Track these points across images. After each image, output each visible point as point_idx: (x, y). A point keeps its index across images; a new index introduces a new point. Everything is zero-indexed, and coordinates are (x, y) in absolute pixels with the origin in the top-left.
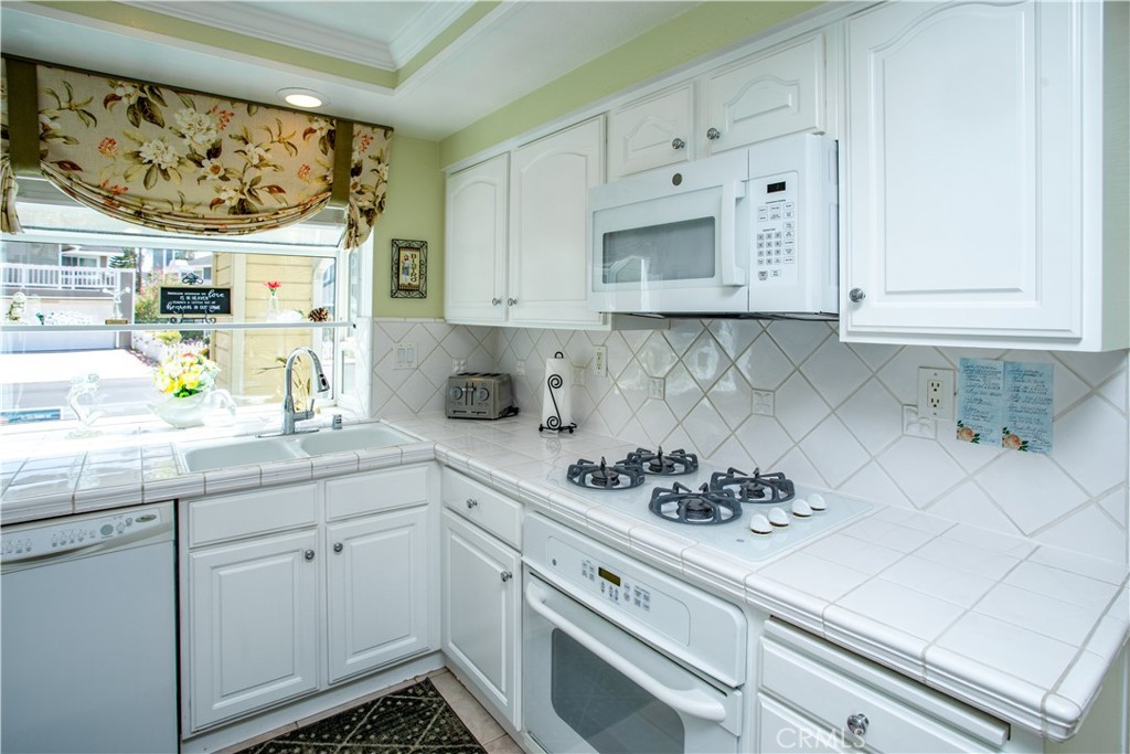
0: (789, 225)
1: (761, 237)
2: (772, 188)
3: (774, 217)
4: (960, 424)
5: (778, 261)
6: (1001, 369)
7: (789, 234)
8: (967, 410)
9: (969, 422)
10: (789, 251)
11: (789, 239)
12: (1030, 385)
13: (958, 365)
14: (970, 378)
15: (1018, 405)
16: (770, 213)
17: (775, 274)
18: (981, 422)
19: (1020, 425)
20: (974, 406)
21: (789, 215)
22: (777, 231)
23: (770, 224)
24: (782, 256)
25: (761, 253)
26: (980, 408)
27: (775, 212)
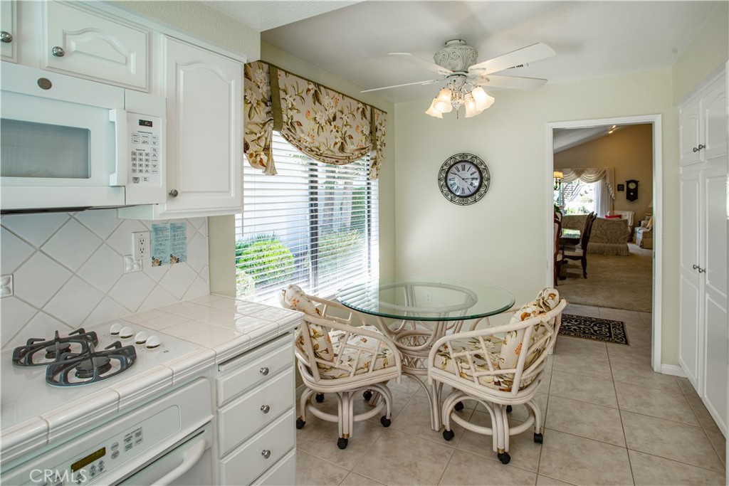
0: (155, 150)
1: (134, 154)
2: (142, 123)
3: (144, 142)
4: (153, 258)
5: (147, 171)
6: (169, 227)
7: (154, 155)
8: (156, 250)
9: (157, 257)
10: (155, 166)
11: (155, 158)
12: (179, 233)
13: (151, 229)
14: (157, 234)
15: (175, 243)
16: (141, 139)
17: (145, 179)
18: (162, 255)
19: (176, 252)
20: (159, 247)
21: (154, 143)
22: (146, 152)
23: (141, 146)
24: (150, 169)
25: (134, 165)
26: (161, 248)
27: (145, 139)
